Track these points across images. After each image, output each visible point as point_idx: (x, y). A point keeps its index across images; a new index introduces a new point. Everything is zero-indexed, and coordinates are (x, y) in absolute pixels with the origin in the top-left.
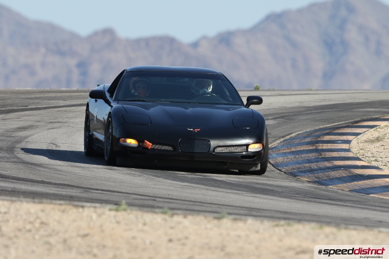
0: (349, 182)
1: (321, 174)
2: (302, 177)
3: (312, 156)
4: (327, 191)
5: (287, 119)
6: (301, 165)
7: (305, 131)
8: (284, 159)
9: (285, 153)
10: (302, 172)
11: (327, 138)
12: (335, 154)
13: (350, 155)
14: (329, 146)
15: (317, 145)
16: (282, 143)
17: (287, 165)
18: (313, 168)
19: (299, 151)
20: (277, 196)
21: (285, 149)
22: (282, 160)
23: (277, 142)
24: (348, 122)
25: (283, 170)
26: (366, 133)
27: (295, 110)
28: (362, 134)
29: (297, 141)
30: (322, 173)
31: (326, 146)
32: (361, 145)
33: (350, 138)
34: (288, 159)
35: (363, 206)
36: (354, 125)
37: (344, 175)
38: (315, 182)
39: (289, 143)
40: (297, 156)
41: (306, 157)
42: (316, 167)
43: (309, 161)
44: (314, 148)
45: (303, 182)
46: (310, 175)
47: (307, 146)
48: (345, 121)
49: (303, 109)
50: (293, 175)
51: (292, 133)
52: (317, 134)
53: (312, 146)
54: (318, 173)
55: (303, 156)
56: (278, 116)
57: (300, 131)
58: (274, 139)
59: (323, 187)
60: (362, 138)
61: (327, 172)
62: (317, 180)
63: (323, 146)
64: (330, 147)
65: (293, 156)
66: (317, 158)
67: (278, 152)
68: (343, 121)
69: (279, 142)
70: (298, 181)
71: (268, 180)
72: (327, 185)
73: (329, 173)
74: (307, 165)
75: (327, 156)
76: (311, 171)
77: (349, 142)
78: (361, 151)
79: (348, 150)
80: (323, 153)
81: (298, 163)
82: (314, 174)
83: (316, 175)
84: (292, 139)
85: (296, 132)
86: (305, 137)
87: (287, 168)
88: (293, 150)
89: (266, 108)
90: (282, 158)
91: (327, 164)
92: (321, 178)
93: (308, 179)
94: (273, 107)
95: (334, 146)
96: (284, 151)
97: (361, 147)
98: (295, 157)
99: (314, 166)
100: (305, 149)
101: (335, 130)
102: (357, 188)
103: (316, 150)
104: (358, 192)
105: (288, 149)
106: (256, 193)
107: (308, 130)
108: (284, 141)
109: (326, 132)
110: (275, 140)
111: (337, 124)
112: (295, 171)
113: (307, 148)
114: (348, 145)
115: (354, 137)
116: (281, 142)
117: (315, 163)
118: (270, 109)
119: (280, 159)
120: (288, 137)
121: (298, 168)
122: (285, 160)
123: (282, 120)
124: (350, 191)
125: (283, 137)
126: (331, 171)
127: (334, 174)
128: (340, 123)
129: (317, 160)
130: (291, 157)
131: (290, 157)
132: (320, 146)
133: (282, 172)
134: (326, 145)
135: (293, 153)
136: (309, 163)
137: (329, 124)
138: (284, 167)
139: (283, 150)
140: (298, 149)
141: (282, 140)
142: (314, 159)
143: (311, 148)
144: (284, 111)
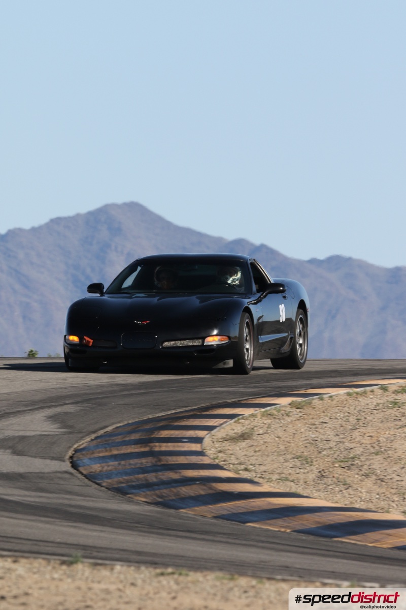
0: (211, 504)
1: (165, 491)
2: (136, 496)
3: (146, 462)
4: (180, 519)
5: (95, 404)
6: (132, 477)
7: (126, 423)
8: (103, 467)
9: (103, 457)
10: (134, 487)
11: (165, 434)
12: (182, 460)
13: (206, 460)
14: (170, 447)
15: (152, 444)
16: (95, 442)
17: (109, 475)
18: (151, 481)
19: (124, 454)
20: (108, 526)
21: (102, 452)
22: (100, 469)
23: (85, 441)
24: (189, 408)
25: (104, 484)
26: (224, 426)
27: (105, 389)
28: (218, 428)
29: (118, 439)
30: (165, 488)
31: (166, 446)
32: (217, 445)
33: (201, 433)
34: (108, 466)
35: (244, 542)
36: (202, 413)
37: (202, 493)
38: (157, 504)
39: (106, 440)
40: (123, 463)
41: (136, 464)
42: (155, 480)
43: (144, 470)
44: (147, 449)
45: (137, 503)
46: (148, 493)
47: (136, 446)
48: (186, 407)
49: (116, 389)
50: (121, 492)
51: (107, 427)
52: (148, 427)
53: (145, 447)
54: (159, 489)
55: (132, 462)
56: (80, 399)
57: (119, 422)
58: (80, 435)
59: (172, 511)
60: (219, 433)
61: (173, 487)
62: (160, 500)
63: (160, 447)
64: (171, 449)
65: (116, 463)
66: (155, 465)
67: (92, 456)
68: (183, 407)
69: (88, 439)
70: (131, 501)
71: (84, 500)
72: (177, 508)
73: (178, 489)
74: (141, 476)
75: (170, 463)
76: (149, 486)
77: (199, 440)
78: (220, 455)
79: (201, 453)
80: (163, 458)
81: (127, 474)
82: (154, 490)
83: (157, 492)
84: (107, 435)
85: (113, 424)
86: (130, 433)
87: (109, 481)
88: (115, 452)
89: (58, 386)
90: (99, 465)
91: (174, 475)
92: (166, 497)
93: (145, 497)
94: (68, 385)
95: (178, 446)
96: (101, 455)
97: (219, 449)
98: (119, 464)
99: (152, 477)
100: (133, 451)
101: (175, 422)
102: (225, 512)
103: (151, 454)
104: (228, 520)
105: (106, 451)
106: (75, 521)
107: (130, 422)
108: (96, 438)
109: (162, 424)
110: (83, 437)
111: (173, 412)
112: (124, 485)
113: (137, 450)
114: (199, 445)
115: (206, 432)
116: (92, 440)
117: (154, 474)
118: (65, 388)
119: (96, 467)
120: (101, 432)
121: (128, 481)
122: (105, 468)
123: (87, 405)
124: (215, 517)
125: (94, 432)
126: (180, 486)
127: (185, 491)
128: (178, 411)
129: (156, 468)
130: (113, 463)
131: (111, 463)
132: (156, 446)
133: (102, 486)
134: (164, 444)
135: (115, 457)
136: (143, 473)
137: (161, 412)
138: (106, 480)
139: (99, 452)
140: (122, 452)
141: (93, 436)
142: (150, 466)
143: (143, 450)
144: (87, 392)
